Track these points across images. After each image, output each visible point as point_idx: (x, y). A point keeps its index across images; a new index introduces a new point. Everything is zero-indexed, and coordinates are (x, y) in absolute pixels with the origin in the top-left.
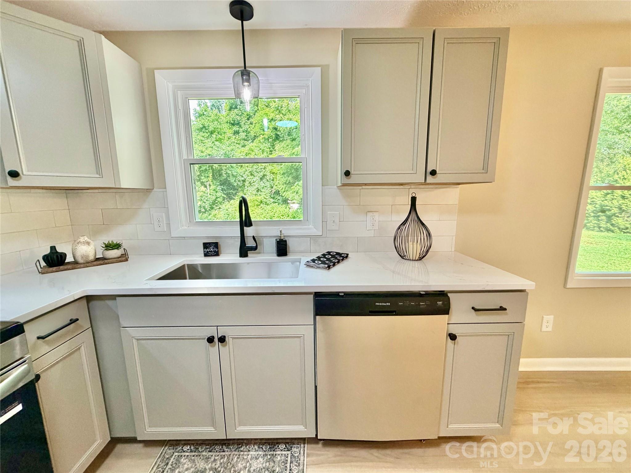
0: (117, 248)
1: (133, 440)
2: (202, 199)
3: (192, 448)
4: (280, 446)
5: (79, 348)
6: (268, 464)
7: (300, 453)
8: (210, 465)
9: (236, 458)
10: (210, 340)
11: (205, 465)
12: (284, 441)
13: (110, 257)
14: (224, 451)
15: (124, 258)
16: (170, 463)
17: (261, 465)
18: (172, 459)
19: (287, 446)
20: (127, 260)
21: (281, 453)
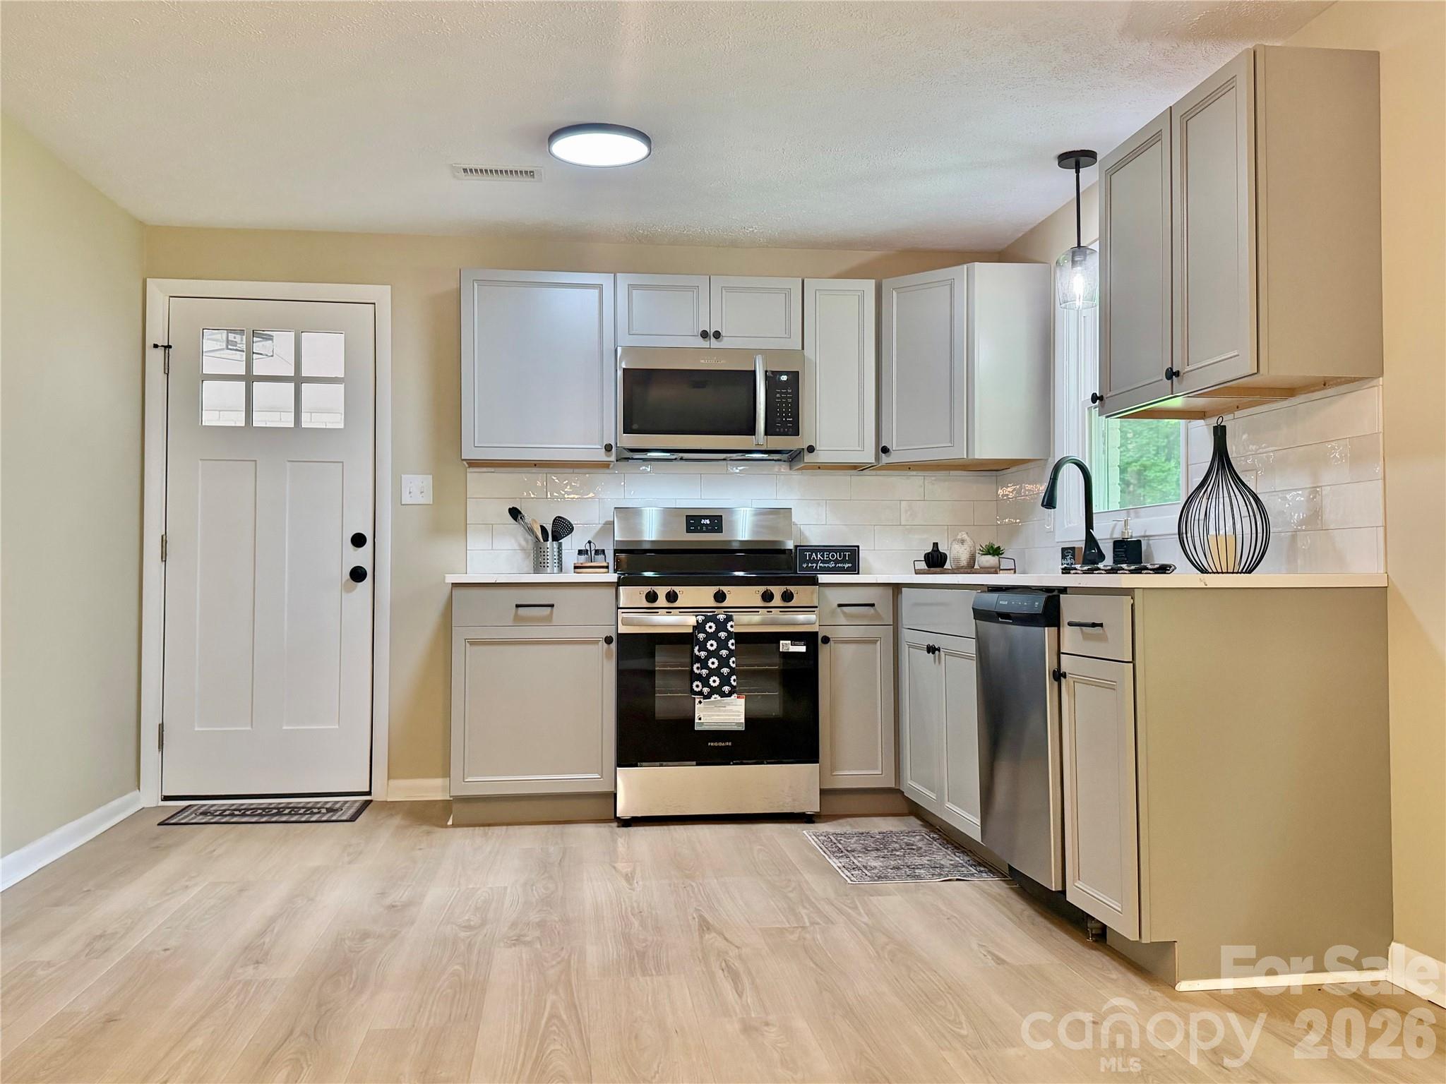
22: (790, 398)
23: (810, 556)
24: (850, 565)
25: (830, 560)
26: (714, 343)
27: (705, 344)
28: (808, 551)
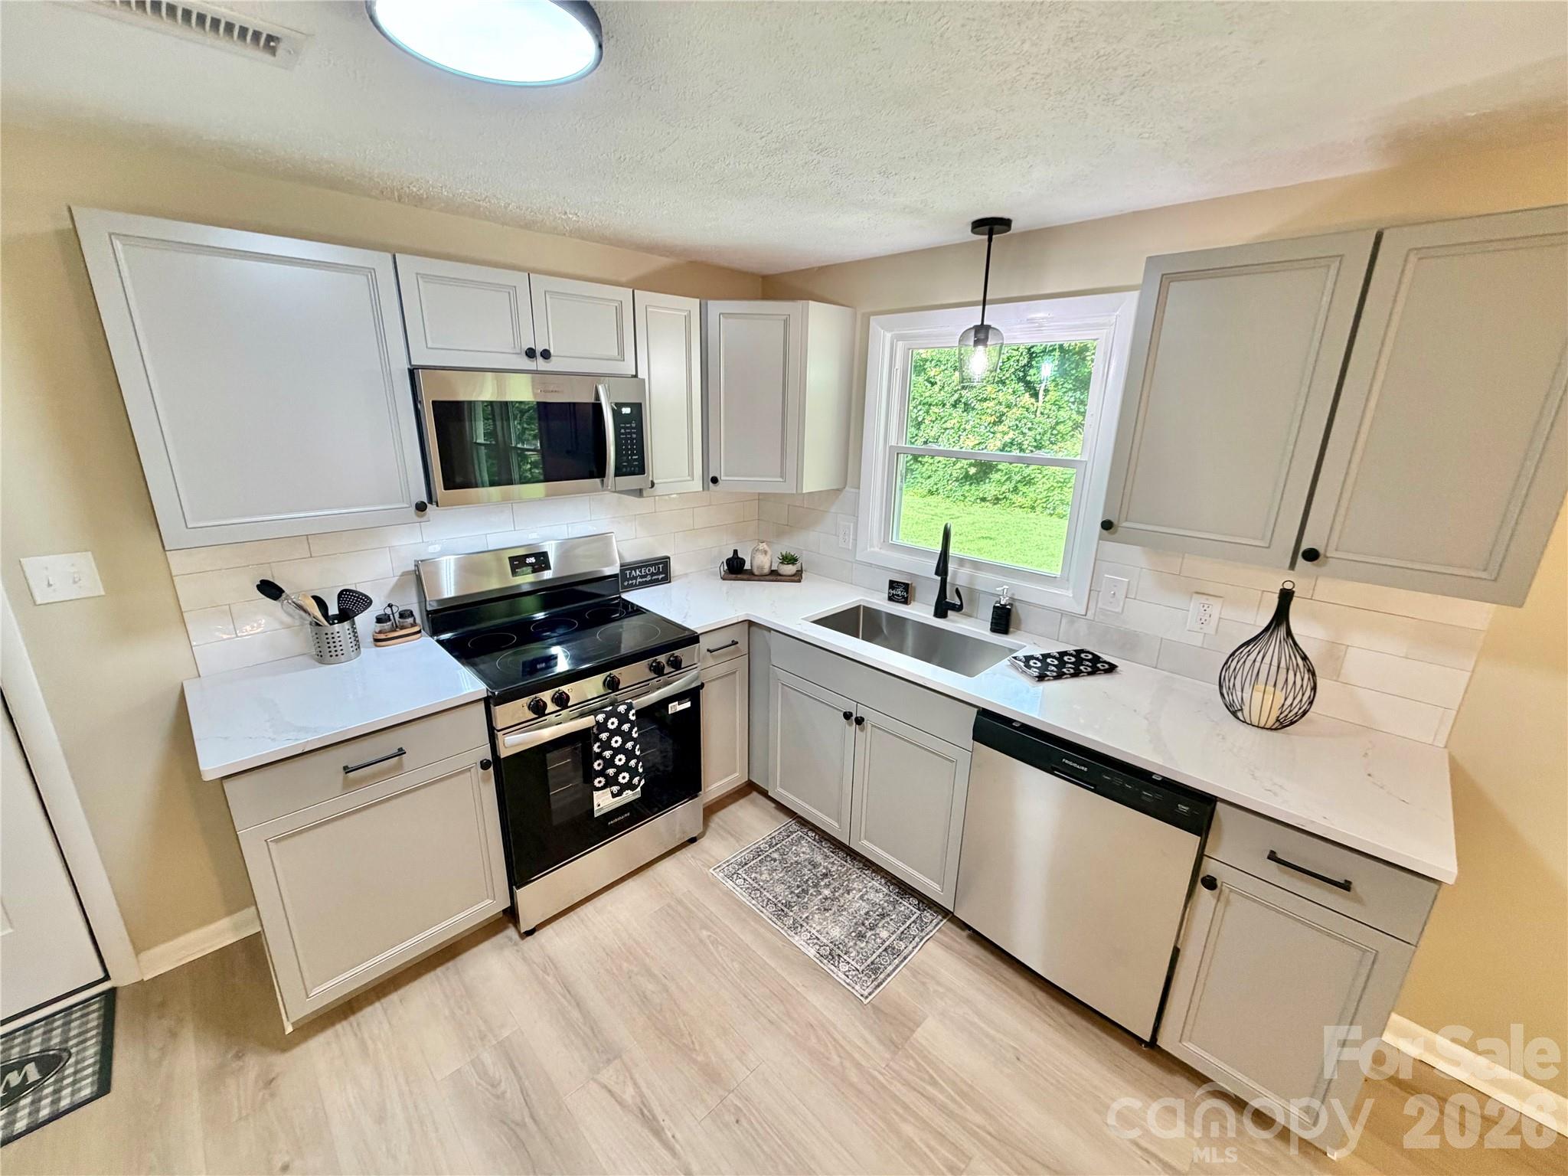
0: (793, 564)
1: (764, 793)
2: (1020, 425)
3: (817, 837)
4: (911, 899)
5: (735, 672)
6: (886, 904)
7: (931, 922)
8: (826, 864)
9: (854, 876)
10: (847, 716)
11: (822, 861)
12: (920, 898)
13: (785, 573)
14: (846, 861)
15: (797, 577)
16: (791, 837)
17: (878, 901)
18: (794, 835)
19: (921, 905)
20: (799, 581)
21: (907, 906)
22: (634, 433)
23: (630, 574)
24: (663, 576)
25: (647, 575)
26: (541, 364)
27: (530, 364)
28: (628, 569)
